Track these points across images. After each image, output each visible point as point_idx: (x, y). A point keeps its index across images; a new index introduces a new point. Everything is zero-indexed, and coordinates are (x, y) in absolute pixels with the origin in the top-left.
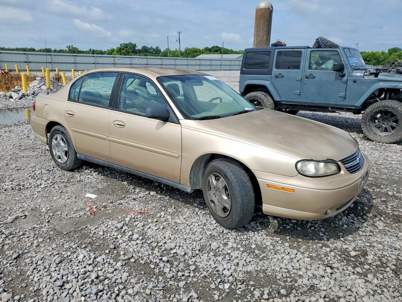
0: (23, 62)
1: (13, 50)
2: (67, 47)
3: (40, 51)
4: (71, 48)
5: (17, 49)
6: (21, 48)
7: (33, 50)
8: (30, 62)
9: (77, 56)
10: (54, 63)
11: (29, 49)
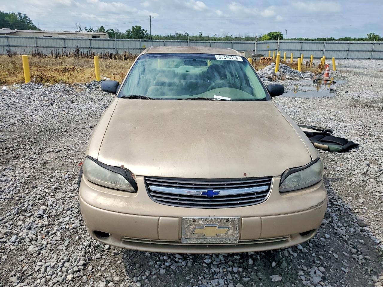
0: (297, 50)
1: (315, 40)
2: (368, 35)
3: (339, 40)
4: (371, 36)
5: (318, 39)
6: (322, 38)
7: (333, 39)
8: (304, 50)
9: (352, 43)
10: (326, 51)
11: (329, 39)
